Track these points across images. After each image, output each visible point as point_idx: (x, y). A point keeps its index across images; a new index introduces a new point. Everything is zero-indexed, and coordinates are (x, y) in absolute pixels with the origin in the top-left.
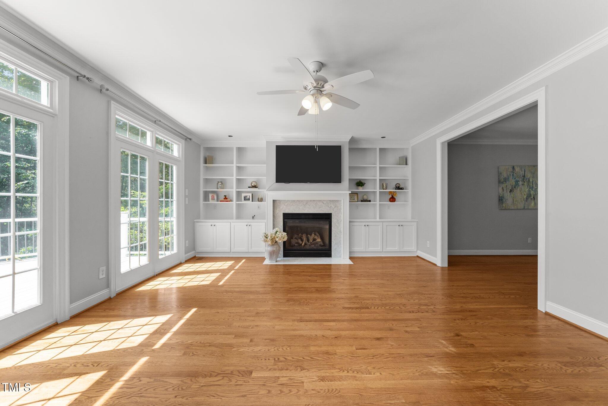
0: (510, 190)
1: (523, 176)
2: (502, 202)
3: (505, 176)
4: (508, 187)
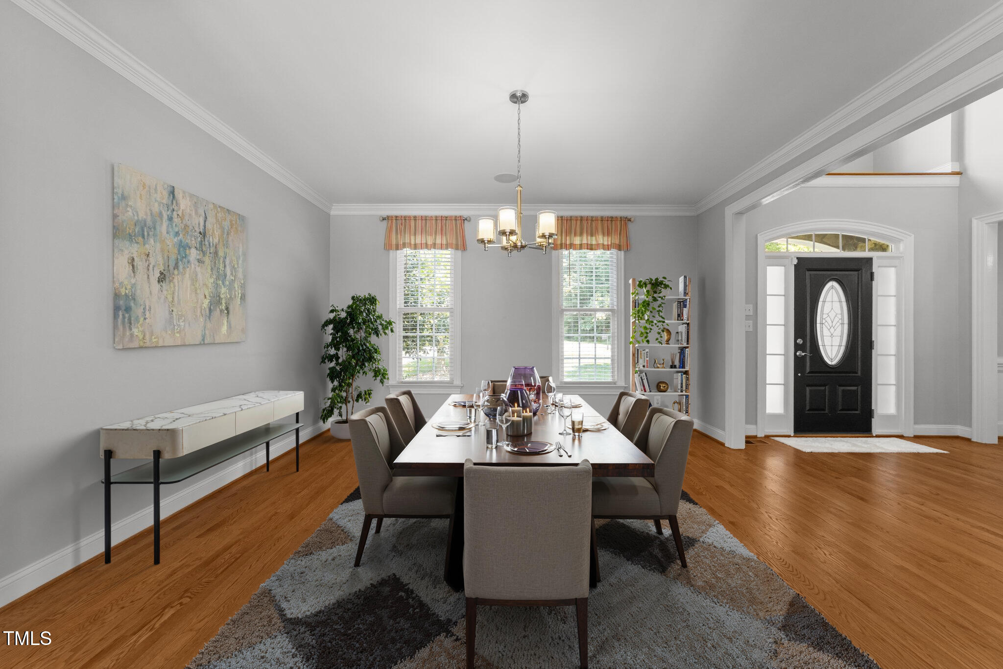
0: (161, 273)
1: (200, 233)
2: (130, 319)
3: (142, 215)
4: (152, 260)
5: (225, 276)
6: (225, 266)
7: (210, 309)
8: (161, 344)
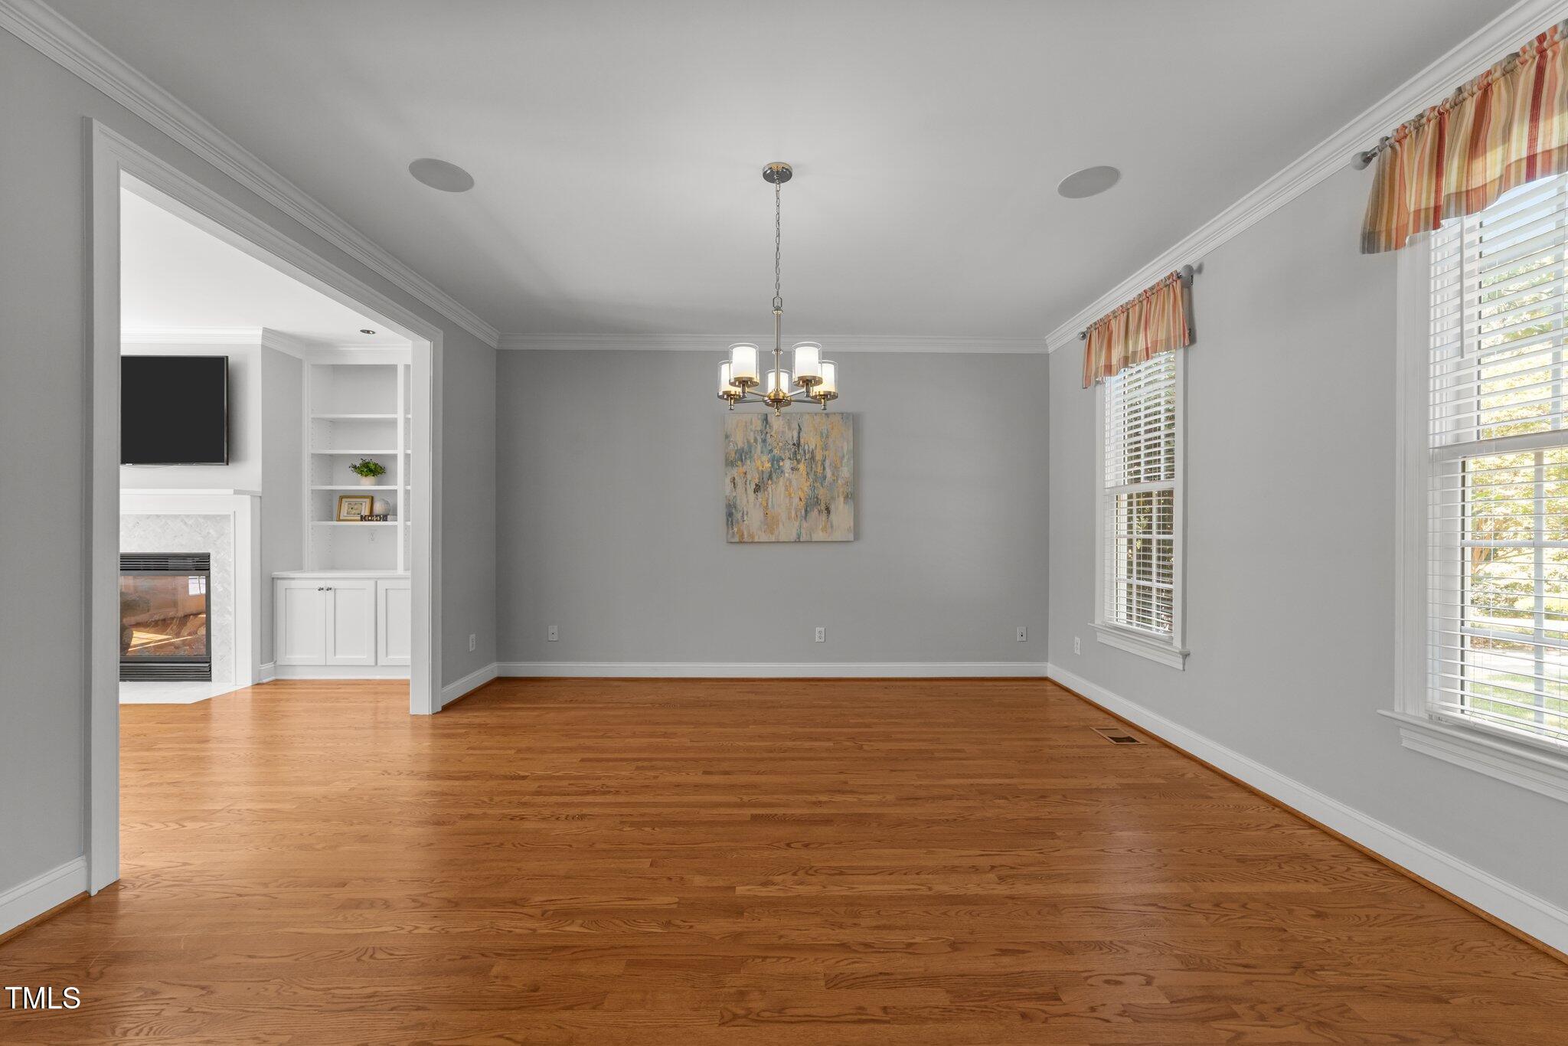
0: (756, 485)
1: (794, 444)
2: (732, 521)
3: (740, 445)
4: (749, 477)
5: (825, 478)
6: (824, 469)
7: (806, 511)
8: (756, 540)
